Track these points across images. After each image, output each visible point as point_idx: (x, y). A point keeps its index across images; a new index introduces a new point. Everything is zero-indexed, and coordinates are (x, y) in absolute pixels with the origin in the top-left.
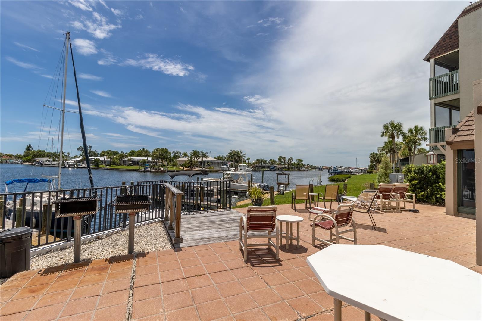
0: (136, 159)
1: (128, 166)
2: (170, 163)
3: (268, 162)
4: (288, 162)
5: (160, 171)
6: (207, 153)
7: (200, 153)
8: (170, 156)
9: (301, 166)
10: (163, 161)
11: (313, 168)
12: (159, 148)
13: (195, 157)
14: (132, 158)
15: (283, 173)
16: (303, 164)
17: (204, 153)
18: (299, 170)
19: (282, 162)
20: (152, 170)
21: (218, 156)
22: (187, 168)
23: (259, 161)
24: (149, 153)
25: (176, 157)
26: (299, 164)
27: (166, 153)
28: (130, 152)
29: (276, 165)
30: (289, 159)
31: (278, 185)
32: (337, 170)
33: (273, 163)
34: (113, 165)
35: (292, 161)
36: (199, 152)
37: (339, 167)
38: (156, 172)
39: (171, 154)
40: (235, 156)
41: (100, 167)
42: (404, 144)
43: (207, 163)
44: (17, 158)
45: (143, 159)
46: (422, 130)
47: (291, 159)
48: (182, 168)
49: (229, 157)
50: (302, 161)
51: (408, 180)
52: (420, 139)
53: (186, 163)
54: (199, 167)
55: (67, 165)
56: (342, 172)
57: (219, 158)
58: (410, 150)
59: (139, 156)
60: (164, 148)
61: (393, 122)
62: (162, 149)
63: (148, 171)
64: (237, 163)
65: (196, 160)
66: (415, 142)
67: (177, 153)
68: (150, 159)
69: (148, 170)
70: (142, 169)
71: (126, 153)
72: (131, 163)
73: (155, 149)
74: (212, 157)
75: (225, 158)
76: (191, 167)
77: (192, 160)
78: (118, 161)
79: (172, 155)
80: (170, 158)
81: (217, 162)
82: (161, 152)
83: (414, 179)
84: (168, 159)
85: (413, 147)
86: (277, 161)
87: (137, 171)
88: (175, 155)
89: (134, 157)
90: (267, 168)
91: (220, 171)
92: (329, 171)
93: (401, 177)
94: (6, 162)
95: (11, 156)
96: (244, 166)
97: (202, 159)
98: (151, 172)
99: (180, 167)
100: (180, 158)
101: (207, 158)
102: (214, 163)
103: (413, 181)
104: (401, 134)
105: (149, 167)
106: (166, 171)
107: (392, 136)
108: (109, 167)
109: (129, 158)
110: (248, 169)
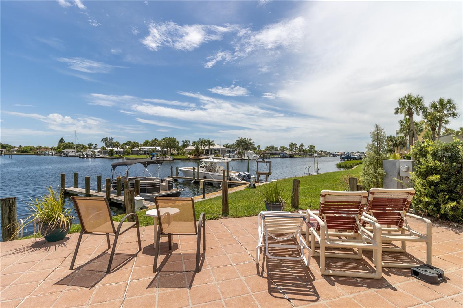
0: (146, 148)
1: (139, 155)
2: (178, 152)
3: (279, 149)
4: (300, 148)
5: (166, 159)
6: (214, 141)
7: (207, 141)
8: (178, 145)
9: (314, 153)
10: (172, 150)
11: (326, 154)
12: (166, 138)
13: (201, 146)
14: (143, 147)
15: (264, 160)
16: (315, 151)
17: (210, 141)
18: (312, 156)
19: (293, 148)
20: (158, 159)
21: (227, 144)
22: (194, 156)
23: (269, 148)
24: (157, 142)
25: (185, 146)
26: (310, 151)
27: (174, 142)
28: (144, 142)
29: (287, 152)
30: (300, 145)
31: (258, 175)
32: (350, 156)
33: (283, 150)
34: (126, 154)
35: (303, 147)
36: (205, 141)
37: (356, 153)
40: (243, 143)
41: (114, 157)
42: (426, 123)
43: (215, 150)
44: (53, 150)
45: (152, 149)
46: (450, 104)
47: (302, 145)
48: (189, 156)
49: (237, 144)
50: (314, 147)
51: (420, 172)
52: (446, 116)
53: (193, 151)
54: (207, 155)
55: (86, 156)
56: (355, 158)
57: (227, 146)
58: (433, 129)
59: (150, 145)
60: (171, 138)
61: (411, 95)
62: (170, 139)
65: (203, 148)
66: (440, 119)
67: (186, 142)
68: (159, 148)
72: (141, 152)
73: (162, 138)
74: (220, 145)
75: (232, 146)
76: (198, 155)
77: (198, 148)
78: (130, 151)
79: (181, 144)
80: (178, 147)
81: (225, 150)
82: (168, 141)
83: (434, 172)
84: (176, 148)
85: (438, 126)
86: (288, 147)
88: (184, 144)
89: (147, 146)
90: (278, 155)
92: (341, 157)
93: (406, 166)
94: (43, 154)
95: (47, 148)
96: (250, 153)
97: (209, 147)
99: (187, 155)
100: (189, 147)
101: (213, 146)
102: (221, 151)
103: (429, 175)
104: (421, 109)
105: (156, 156)
106: (173, 160)
107: (410, 113)
108: (122, 157)
109: (140, 148)
110: (255, 156)
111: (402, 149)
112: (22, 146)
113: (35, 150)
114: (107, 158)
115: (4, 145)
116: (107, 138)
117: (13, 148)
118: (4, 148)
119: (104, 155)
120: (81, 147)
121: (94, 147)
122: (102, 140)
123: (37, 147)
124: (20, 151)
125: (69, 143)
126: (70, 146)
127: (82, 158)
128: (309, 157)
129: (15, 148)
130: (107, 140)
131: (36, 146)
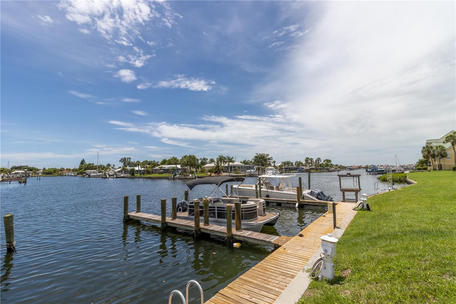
0: (167, 167)
1: (159, 174)
2: (198, 169)
3: (294, 165)
4: (316, 163)
5: (188, 177)
6: (233, 158)
7: (227, 158)
8: (198, 163)
9: (331, 167)
10: (191, 168)
11: (342, 168)
12: (187, 156)
13: (221, 163)
14: (162, 166)
16: (332, 165)
17: (230, 158)
18: (328, 171)
19: (309, 163)
20: (180, 177)
21: (244, 160)
22: (214, 173)
23: (285, 163)
24: (178, 160)
25: (203, 163)
26: (327, 165)
27: (193, 160)
28: (162, 161)
29: (303, 167)
30: (317, 159)
31: (343, 192)
32: (377, 169)
33: (300, 165)
34: (147, 173)
35: (320, 162)
36: (225, 158)
38: (184, 179)
39: (198, 160)
40: (261, 159)
41: (135, 176)
43: (234, 167)
44: (74, 171)
45: (172, 167)
47: (319, 159)
48: (209, 174)
49: (255, 160)
50: (330, 161)
53: (213, 168)
54: (226, 172)
55: (108, 176)
57: (245, 162)
59: (170, 164)
60: (191, 155)
62: (190, 156)
63: (177, 179)
64: (263, 166)
65: (222, 165)
67: (204, 159)
68: (179, 166)
69: (177, 177)
70: (171, 176)
71: (158, 162)
72: (162, 171)
73: (183, 156)
74: (238, 162)
75: (251, 162)
76: (218, 172)
77: (218, 165)
78: (151, 170)
79: (200, 162)
80: (197, 165)
81: (244, 166)
82: (189, 159)
84: (196, 165)
86: (304, 162)
87: (167, 178)
88: (202, 162)
89: (167, 165)
90: (294, 170)
91: (247, 175)
94: (65, 175)
95: (69, 170)
96: (270, 169)
97: (229, 164)
98: (179, 179)
99: (208, 173)
100: (207, 164)
101: (233, 163)
102: (240, 168)
105: (178, 175)
106: (194, 178)
108: (143, 176)
109: (160, 166)
110: (276, 171)
111: (441, 160)
112: (46, 168)
113: (58, 172)
114: (128, 178)
115: (30, 168)
116: (125, 158)
117: (38, 170)
118: (30, 171)
119: (125, 175)
120: (101, 168)
121: (112, 167)
122: (120, 160)
123: (61, 168)
124: (45, 173)
125: (90, 164)
126: (91, 167)
127: (104, 178)
128: (326, 172)
129: (40, 171)
130: (125, 160)
131: (59, 168)
